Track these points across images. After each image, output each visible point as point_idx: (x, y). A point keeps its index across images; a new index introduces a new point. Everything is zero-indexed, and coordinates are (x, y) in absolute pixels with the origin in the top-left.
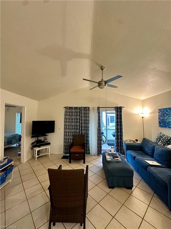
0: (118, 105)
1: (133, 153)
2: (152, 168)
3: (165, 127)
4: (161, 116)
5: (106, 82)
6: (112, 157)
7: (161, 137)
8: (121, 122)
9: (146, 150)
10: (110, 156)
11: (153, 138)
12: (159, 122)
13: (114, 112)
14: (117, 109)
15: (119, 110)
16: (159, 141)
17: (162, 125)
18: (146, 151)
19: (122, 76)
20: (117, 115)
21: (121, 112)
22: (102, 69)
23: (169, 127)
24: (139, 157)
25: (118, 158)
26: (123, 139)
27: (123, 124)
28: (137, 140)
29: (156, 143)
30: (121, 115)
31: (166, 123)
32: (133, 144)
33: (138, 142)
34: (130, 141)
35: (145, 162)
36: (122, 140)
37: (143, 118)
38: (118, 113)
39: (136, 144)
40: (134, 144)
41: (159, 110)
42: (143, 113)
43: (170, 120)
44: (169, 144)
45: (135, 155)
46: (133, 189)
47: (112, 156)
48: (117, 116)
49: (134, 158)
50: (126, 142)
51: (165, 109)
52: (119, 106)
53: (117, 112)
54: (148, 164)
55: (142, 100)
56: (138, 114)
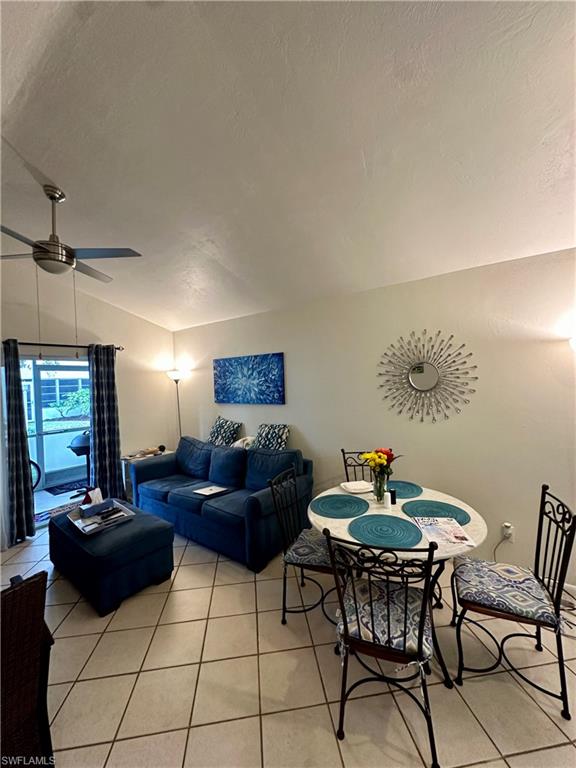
0: (99, 339)
1: (158, 486)
2: (211, 502)
3: (229, 402)
4: (220, 377)
5: (71, 254)
6: (98, 519)
7: (221, 426)
8: (112, 398)
9: (191, 467)
10: (89, 517)
11: (203, 434)
12: (216, 392)
13: (86, 364)
14: (97, 353)
15: (103, 357)
16: (217, 438)
17: (221, 397)
18: (191, 470)
19: (139, 255)
20: (97, 375)
21: (111, 363)
22: (53, 198)
23: (235, 402)
24: (177, 490)
25: (122, 513)
26: (119, 453)
27: (121, 403)
28: (162, 448)
29: (212, 443)
30: (111, 376)
31: (230, 393)
32: (154, 461)
33: (167, 452)
34: (144, 454)
35: (194, 496)
36: (119, 457)
37: (177, 382)
38: (101, 369)
39: (164, 459)
40: (157, 460)
41: (216, 361)
42: (175, 370)
43: (236, 386)
44: (235, 440)
45: (166, 489)
46: (172, 577)
47: (98, 514)
48: (98, 379)
49: (164, 497)
50: (133, 461)
51: (226, 360)
52: (104, 344)
53: (97, 362)
54: (202, 497)
55: (174, 333)
56: (165, 372)
